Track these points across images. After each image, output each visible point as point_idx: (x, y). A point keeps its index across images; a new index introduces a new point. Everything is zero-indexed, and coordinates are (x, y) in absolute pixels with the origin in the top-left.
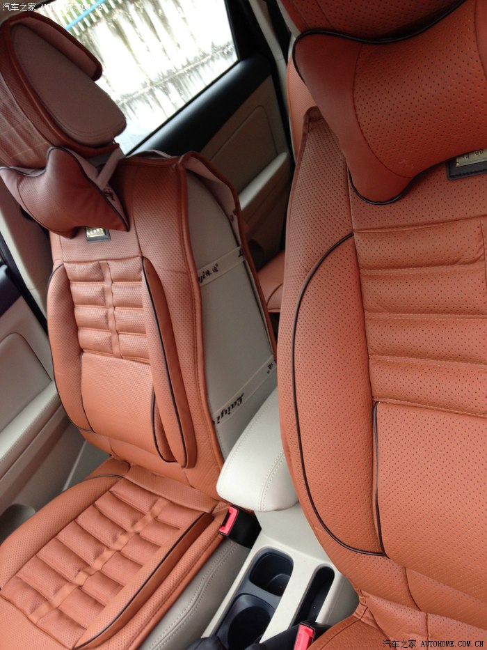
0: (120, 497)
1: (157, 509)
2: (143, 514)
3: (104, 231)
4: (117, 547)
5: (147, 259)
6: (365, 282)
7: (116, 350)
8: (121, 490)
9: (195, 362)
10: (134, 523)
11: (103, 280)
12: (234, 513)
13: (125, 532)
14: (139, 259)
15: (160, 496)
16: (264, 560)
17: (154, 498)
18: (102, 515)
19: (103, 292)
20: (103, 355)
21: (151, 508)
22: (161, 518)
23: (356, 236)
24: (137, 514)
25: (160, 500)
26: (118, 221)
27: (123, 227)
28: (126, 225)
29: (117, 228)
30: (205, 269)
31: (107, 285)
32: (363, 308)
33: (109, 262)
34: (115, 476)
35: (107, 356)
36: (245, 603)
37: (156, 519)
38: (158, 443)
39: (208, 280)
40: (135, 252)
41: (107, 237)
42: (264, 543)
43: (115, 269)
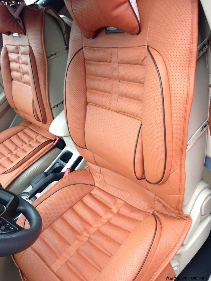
0: (26, 133)
1: (38, 138)
2: (33, 139)
3: (18, 34)
4: (22, 148)
5: (31, 47)
6: (86, 65)
7: (23, 80)
8: (27, 131)
9: (45, 87)
10: (29, 141)
11: (18, 53)
12: (58, 139)
13: (26, 143)
14: (28, 46)
15: (40, 134)
16: (66, 154)
17: (37, 134)
18: (19, 138)
19: (19, 58)
20: (19, 82)
21: (36, 137)
22: (38, 140)
23: (84, 49)
24: (31, 138)
25: (39, 135)
26: (22, 31)
27: (23, 33)
28: (24, 33)
29: (22, 34)
30: (51, 53)
31: (20, 55)
32: (86, 74)
33: (20, 46)
34: (26, 126)
35: (20, 82)
36: (57, 165)
37: (37, 141)
38: (35, 114)
39: (51, 57)
40: (28, 44)
41: (19, 36)
42: (66, 149)
43: (22, 49)
